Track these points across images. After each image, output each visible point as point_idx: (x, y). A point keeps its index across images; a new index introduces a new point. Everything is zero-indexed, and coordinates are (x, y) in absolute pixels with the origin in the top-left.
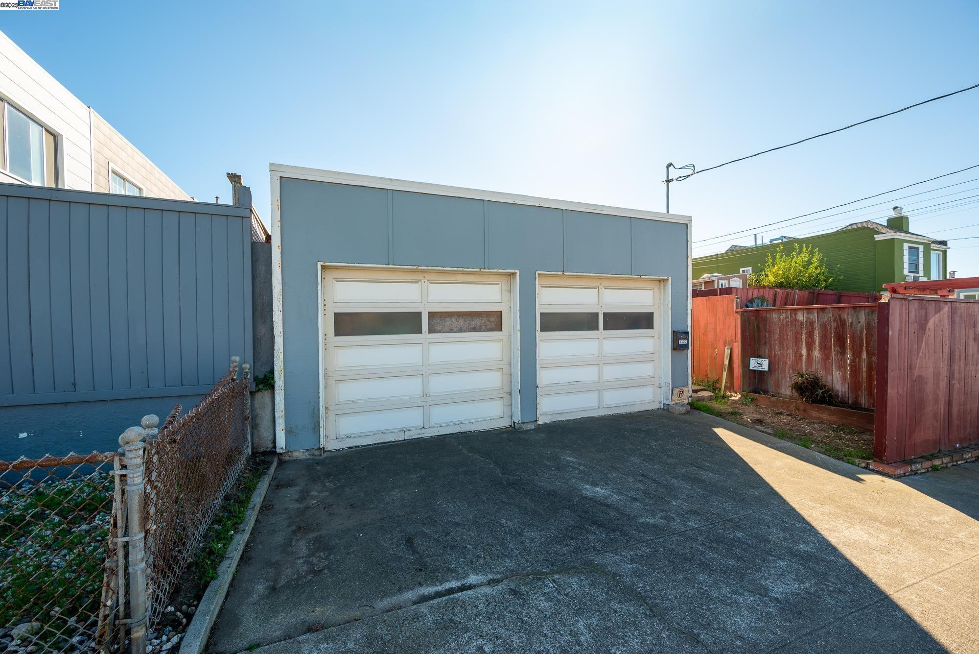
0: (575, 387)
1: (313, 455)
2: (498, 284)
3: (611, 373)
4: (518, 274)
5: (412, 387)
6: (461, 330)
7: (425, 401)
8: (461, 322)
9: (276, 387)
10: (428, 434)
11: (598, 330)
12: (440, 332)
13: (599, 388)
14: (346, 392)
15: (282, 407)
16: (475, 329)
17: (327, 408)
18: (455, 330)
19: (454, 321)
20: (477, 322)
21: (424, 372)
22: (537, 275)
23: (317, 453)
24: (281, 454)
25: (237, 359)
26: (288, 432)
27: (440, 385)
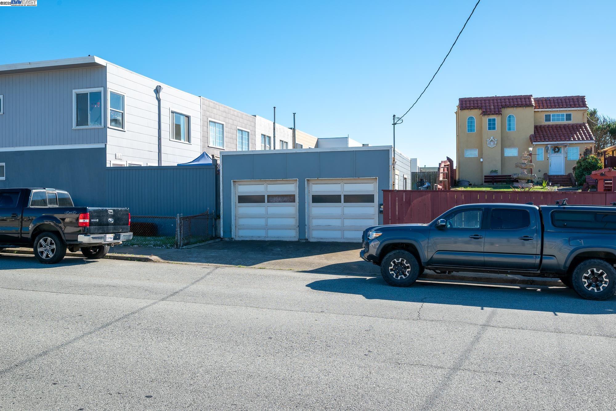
0: (328, 228)
1: (230, 240)
2: (294, 184)
3: (348, 223)
4: (298, 180)
5: (261, 222)
6: (279, 202)
7: (266, 228)
8: (280, 199)
9: (221, 218)
10: (267, 239)
11: (341, 202)
12: (272, 202)
13: (342, 229)
14: (242, 222)
15: (222, 224)
16: (285, 202)
17: (235, 226)
18: (277, 202)
19: (277, 198)
20: (285, 199)
21: (267, 217)
22: (306, 180)
23: (231, 239)
24: (222, 238)
25: (209, 208)
26: (224, 232)
27: (272, 222)
